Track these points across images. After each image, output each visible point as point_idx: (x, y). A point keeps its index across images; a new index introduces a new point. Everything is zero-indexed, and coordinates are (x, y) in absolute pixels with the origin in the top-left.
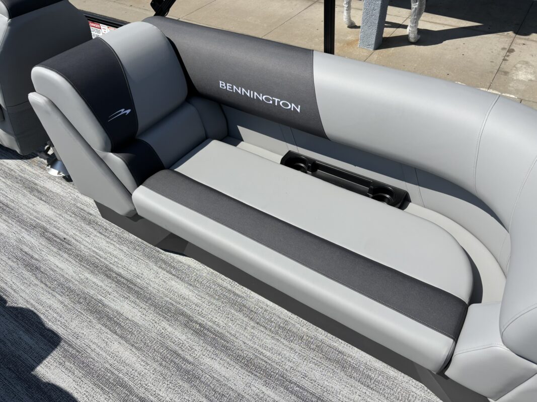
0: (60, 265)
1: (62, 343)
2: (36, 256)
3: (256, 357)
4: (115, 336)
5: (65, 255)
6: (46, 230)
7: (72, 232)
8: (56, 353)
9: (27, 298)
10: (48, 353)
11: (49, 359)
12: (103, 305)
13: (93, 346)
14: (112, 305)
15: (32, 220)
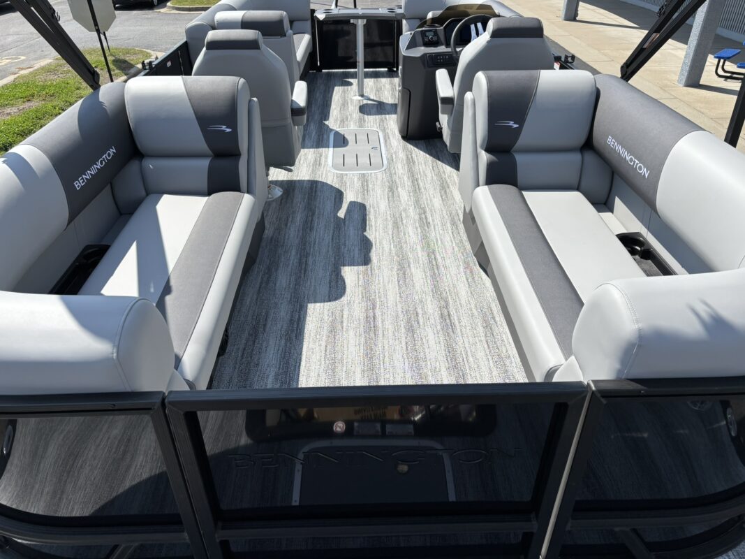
0: (411, 234)
1: (369, 266)
2: (404, 222)
3: (461, 354)
4: (397, 282)
5: (419, 231)
6: (425, 213)
7: (438, 222)
8: (361, 268)
9: (377, 237)
10: (358, 265)
11: (356, 268)
12: (409, 266)
13: (381, 278)
14: (413, 270)
15: (424, 204)
